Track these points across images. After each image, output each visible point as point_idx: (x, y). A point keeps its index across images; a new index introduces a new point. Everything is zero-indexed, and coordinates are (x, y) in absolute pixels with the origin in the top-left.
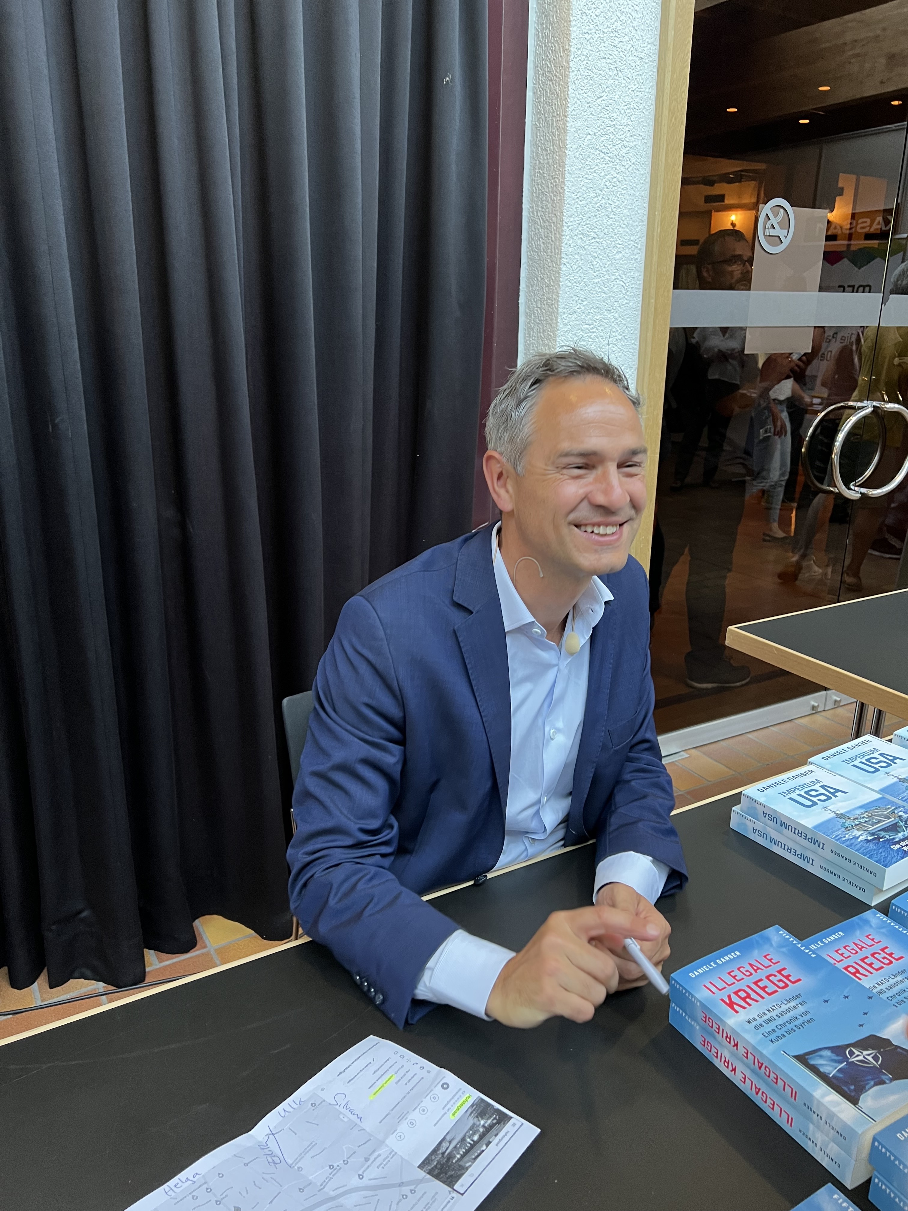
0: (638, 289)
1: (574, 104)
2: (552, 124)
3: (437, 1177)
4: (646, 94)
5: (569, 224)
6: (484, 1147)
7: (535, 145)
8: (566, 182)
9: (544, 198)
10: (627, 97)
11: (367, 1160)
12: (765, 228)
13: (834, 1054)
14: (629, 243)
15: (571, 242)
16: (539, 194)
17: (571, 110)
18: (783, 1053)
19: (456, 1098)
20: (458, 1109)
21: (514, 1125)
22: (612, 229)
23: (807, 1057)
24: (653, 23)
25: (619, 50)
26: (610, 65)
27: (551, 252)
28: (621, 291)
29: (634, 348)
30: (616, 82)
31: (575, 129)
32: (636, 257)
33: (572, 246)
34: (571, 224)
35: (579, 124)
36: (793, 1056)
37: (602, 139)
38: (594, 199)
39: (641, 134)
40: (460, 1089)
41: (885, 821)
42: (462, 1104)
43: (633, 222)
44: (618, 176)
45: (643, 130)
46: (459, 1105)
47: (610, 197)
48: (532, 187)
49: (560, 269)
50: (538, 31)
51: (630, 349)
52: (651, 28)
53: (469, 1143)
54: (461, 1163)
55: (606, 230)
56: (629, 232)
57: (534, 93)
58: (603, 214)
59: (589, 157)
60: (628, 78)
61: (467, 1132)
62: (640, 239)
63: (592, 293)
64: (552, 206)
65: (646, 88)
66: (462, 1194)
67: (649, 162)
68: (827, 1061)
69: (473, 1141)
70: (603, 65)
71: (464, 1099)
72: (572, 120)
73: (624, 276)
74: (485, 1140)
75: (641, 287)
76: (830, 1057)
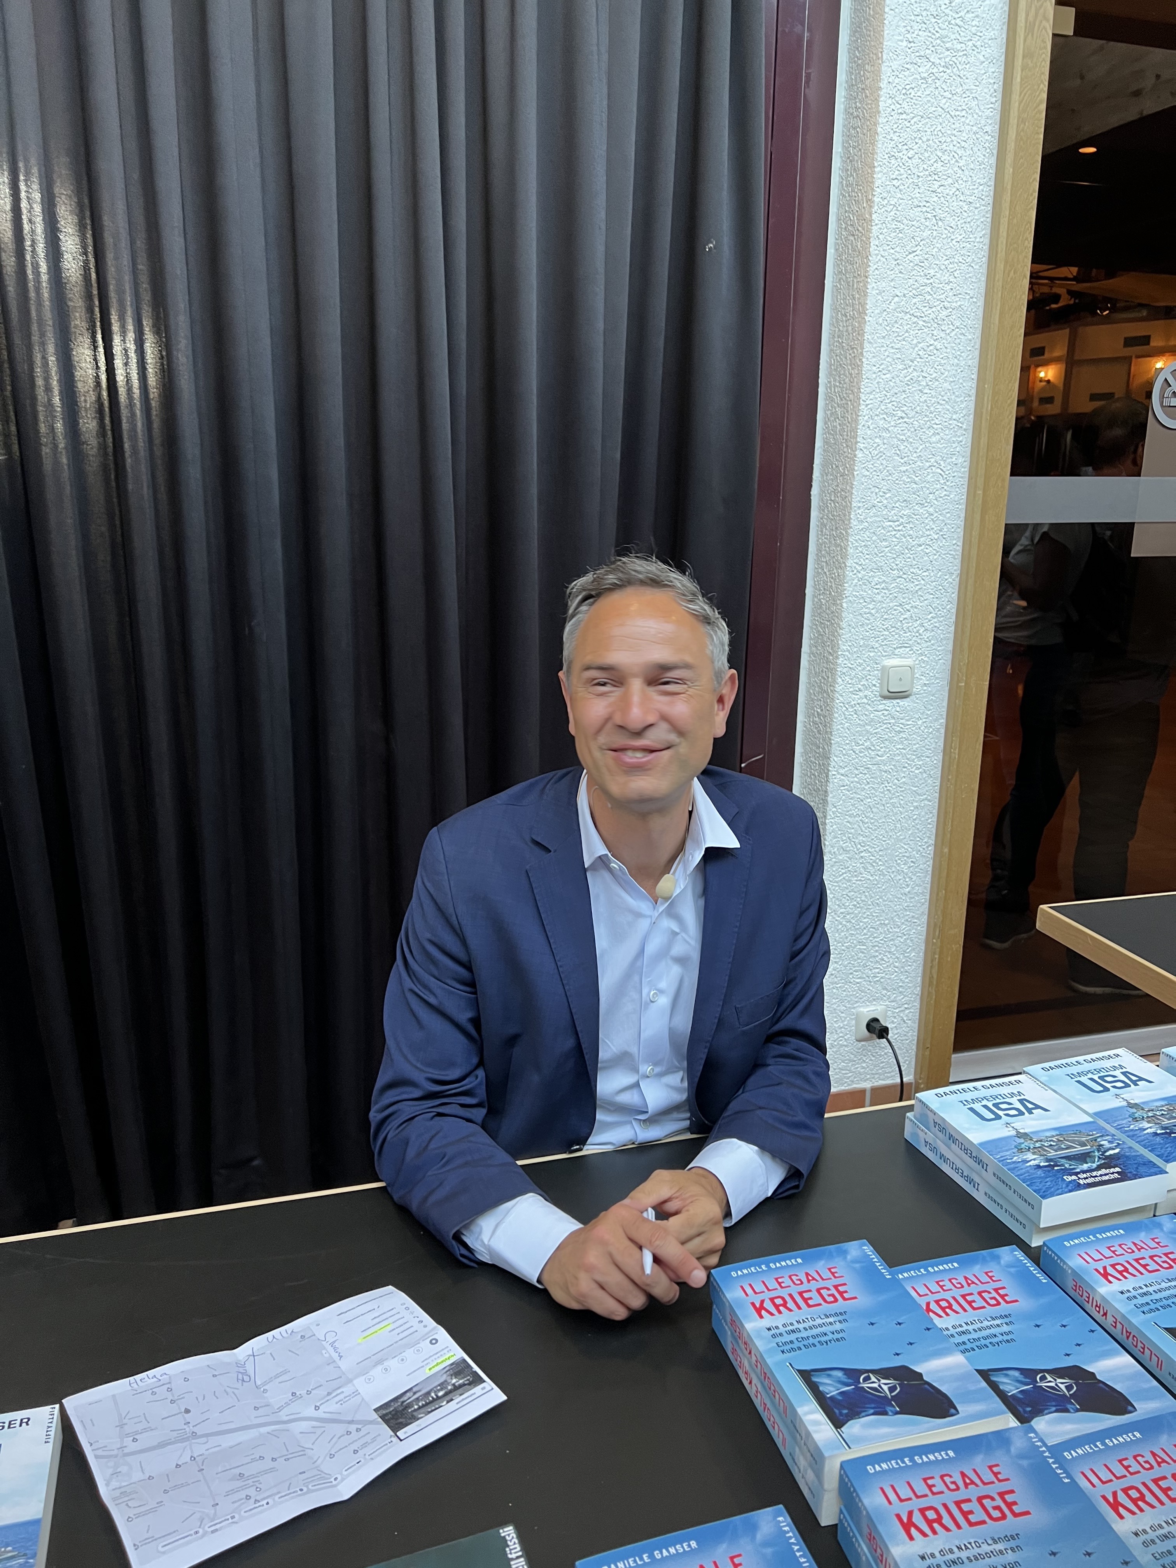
0: (962, 477)
1: (877, 262)
2: (853, 285)
3: (387, 1422)
4: (976, 244)
5: (868, 402)
6: (445, 1403)
7: (835, 309)
8: (865, 354)
9: (842, 372)
10: (950, 250)
11: (329, 1394)
12: (1162, 397)
13: (845, 1376)
14: (950, 422)
15: (869, 424)
16: (837, 368)
17: (873, 269)
18: (788, 1364)
19: (439, 1355)
20: (437, 1364)
21: (483, 1388)
22: (927, 406)
23: (812, 1373)
24: (986, 160)
25: (939, 195)
26: (926, 214)
27: (847, 436)
28: (938, 481)
29: (955, 550)
30: (935, 233)
31: (877, 291)
32: (961, 439)
33: (871, 428)
34: (871, 402)
35: (884, 284)
36: (797, 1370)
37: (914, 301)
38: (903, 372)
39: (969, 292)
40: (447, 1347)
41: (1076, 1148)
42: (442, 1362)
43: (956, 397)
44: (936, 343)
45: (971, 287)
46: (439, 1361)
47: (925, 369)
48: (831, 357)
49: (855, 456)
50: (842, 178)
51: (951, 550)
52: (983, 166)
53: (433, 1398)
54: (415, 1414)
55: (918, 408)
56: (951, 409)
57: (837, 250)
58: (914, 389)
59: (896, 322)
60: (951, 227)
61: (435, 1387)
62: (966, 417)
63: (898, 484)
64: (850, 380)
65: (976, 238)
66: (401, 1440)
67: (979, 325)
68: (833, 1381)
69: (436, 1395)
70: (917, 214)
71: (447, 1357)
72: (873, 280)
73: (942, 463)
74: (448, 1398)
75: (967, 475)
76: (839, 1378)
